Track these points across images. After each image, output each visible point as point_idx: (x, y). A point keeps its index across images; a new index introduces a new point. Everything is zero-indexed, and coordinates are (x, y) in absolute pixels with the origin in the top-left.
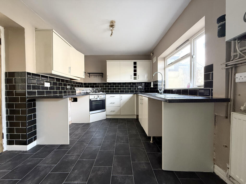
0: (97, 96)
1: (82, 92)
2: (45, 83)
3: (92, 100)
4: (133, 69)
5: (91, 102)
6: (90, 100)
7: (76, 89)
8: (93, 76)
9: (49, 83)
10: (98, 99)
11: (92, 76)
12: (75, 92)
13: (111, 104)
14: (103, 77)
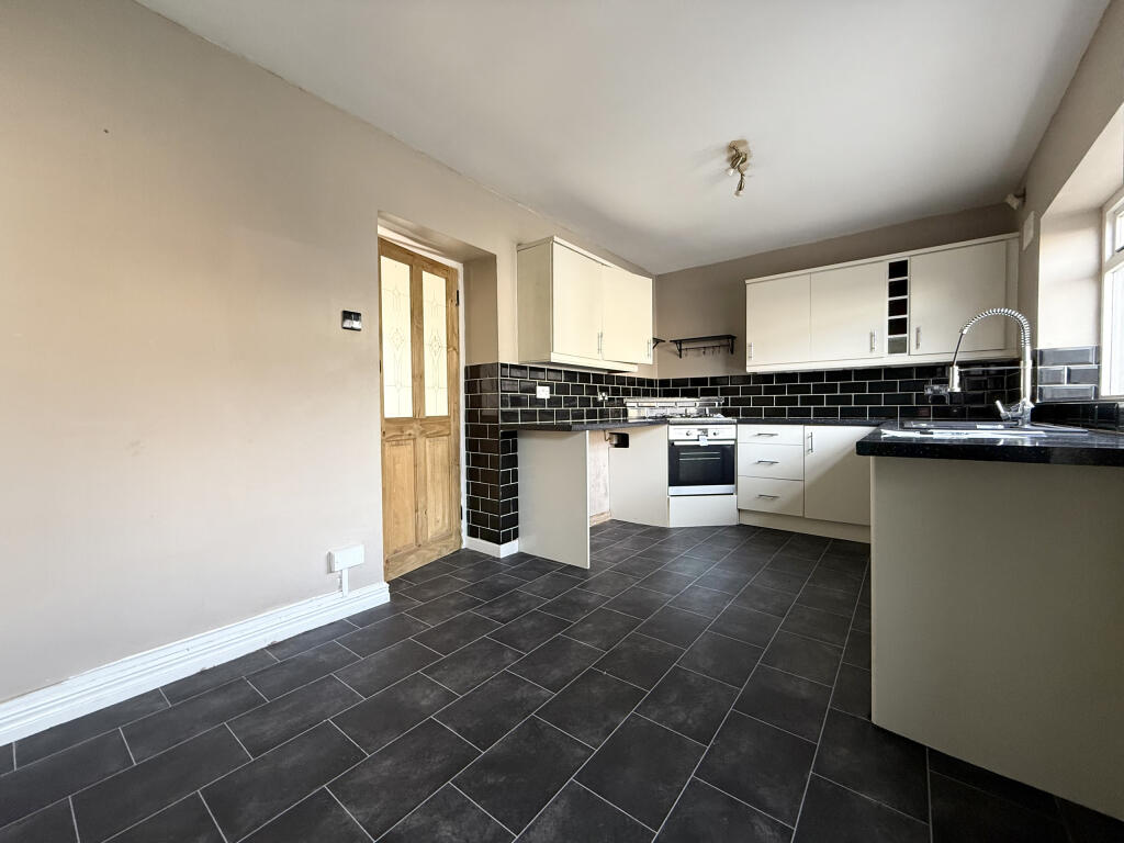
0: (699, 430)
1: (646, 413)
2: (539, 388)
3: (676, 443)
4: (885, 300)
5: (675, 451)
6: (671, 444)
7: (628, 405)
8: (695, 352)
9: (547, 388)
10: (703, 443)
11: (690, 352)
12: (625, 413)
13: (761, 467)
14: (732, 352)
